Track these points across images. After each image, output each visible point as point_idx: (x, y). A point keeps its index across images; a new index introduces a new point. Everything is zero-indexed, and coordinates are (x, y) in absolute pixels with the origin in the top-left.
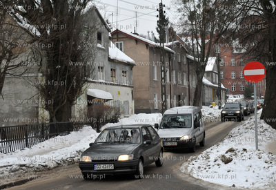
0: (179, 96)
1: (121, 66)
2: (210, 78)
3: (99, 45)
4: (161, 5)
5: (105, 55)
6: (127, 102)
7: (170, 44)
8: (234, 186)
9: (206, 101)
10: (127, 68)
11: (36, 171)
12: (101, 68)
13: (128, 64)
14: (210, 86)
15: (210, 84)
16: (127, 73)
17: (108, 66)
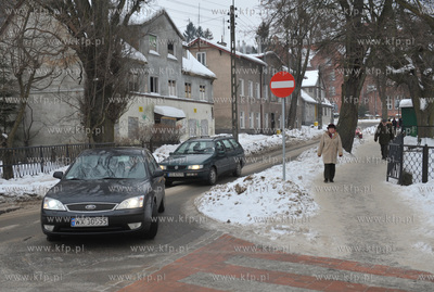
0: (273, 114)
1: (198, 80)
2: (313, 94)
3: (170, 56)
4: (232, 8)
5: (177, 68)
6: (205, 121)
7: (261, 54)
8: (229, 222)
9: (307, 120)
10: (206, 83)
11: (18, 201)
12: (172, 82)
13: (207, 78)
14: (312, 103)
15: (312, 100)
16: (207, 88)
17: (181, 81)
